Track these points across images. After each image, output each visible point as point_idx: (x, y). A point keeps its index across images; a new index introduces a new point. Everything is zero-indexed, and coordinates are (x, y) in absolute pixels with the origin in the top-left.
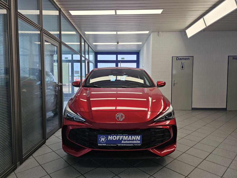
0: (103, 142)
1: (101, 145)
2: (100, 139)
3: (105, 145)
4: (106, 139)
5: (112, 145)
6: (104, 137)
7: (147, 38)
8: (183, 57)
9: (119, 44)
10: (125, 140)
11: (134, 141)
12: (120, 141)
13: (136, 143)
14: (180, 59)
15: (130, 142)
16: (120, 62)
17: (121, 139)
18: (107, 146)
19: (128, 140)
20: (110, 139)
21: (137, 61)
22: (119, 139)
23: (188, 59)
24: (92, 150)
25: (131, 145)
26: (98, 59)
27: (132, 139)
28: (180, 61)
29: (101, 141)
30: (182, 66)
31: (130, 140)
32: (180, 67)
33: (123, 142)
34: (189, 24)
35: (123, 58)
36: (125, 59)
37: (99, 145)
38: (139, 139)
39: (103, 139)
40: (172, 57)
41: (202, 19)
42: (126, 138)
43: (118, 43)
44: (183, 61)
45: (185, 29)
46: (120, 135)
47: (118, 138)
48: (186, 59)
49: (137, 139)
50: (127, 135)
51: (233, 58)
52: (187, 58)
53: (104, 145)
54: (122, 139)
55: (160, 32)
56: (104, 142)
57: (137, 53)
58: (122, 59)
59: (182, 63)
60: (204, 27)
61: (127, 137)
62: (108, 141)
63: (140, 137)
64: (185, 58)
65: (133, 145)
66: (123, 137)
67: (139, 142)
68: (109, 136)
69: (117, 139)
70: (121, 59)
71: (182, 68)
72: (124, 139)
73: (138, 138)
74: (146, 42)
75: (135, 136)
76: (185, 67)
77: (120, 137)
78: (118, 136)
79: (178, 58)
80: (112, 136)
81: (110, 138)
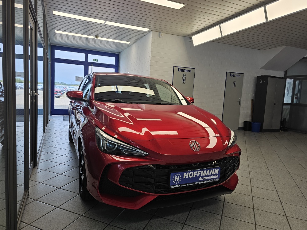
0: (177, 183)
1: (175, 187)
2: (173, 179)
3: (180, 186)
4: (181, 178)
5: (187, 185)
6: (179, 175)
7: (142, 37)
8: (185, 69)
9: (99, 38)
10: (202, 177)
11: (212, 176)
12: (196, 178)
13: (214, 178)
14: (182, 70)
15: (209, 178)
16: (92, 65)
17: (198, 176)
18: (182, 187)
19: (206, 176)
20: (186, 177)
21: (116, 67)
22: (196, 176)
23: (190, 71)
24: (159, 196)
25: (209, 182)
26: (56, 57)
27: (211, 174)
28: (181, 73)
29: (174, 182)
30: (184, 79)
31: (208, 176)
32: (182, 79)
33: (200, 179)
34: (196, 30)
35: (96, 60)
36: (99, 62)
37: (172, 187)
38: (217, 173)
39: (177, 179)
40: (174, 67)
41: (218, 26)
42: (203, 173)
43: (97, 37)
44: (185, 73)
45: (191, 34)
46: (198, 171)
47: (195, 174)
48: (187, 71)
49: (215, 173)
50: (205, 170)
51: (231, 75)
52: (189, 69)
53: (178, 186)
54: (200, 175)
55: (162, 33)
56: (179, 182)
57: (117, 56)
58: (94, 60)
59: (183, 75)
60: (219, 36)
61: (205, 171)
62: (183, 181)
63: (218, 169)
64: (187, 69)
65: (210, 181)
66: (201, 173)
67: (217, 176)
68: (185, 174)
69: (194, 176)
70: (92, 61)
71: (183, 82)
72: (201, 175)
73: (217, 171)
74: (136, 42)
75: (214, 170)
76: (186, 80)
77: (197, 173)
78: (195, 172)
79: (180, 69)
80: (188, 173)
81: (186, 175)
